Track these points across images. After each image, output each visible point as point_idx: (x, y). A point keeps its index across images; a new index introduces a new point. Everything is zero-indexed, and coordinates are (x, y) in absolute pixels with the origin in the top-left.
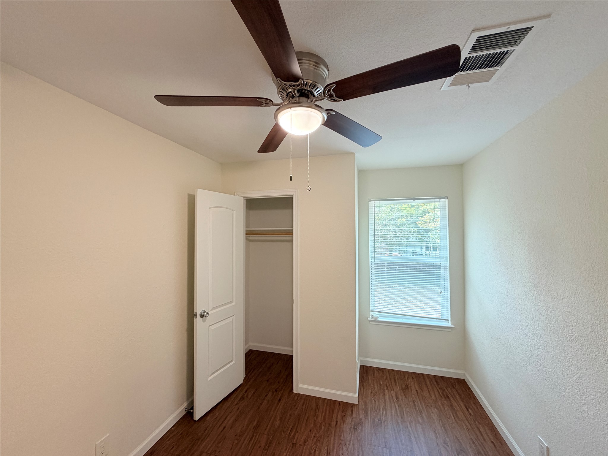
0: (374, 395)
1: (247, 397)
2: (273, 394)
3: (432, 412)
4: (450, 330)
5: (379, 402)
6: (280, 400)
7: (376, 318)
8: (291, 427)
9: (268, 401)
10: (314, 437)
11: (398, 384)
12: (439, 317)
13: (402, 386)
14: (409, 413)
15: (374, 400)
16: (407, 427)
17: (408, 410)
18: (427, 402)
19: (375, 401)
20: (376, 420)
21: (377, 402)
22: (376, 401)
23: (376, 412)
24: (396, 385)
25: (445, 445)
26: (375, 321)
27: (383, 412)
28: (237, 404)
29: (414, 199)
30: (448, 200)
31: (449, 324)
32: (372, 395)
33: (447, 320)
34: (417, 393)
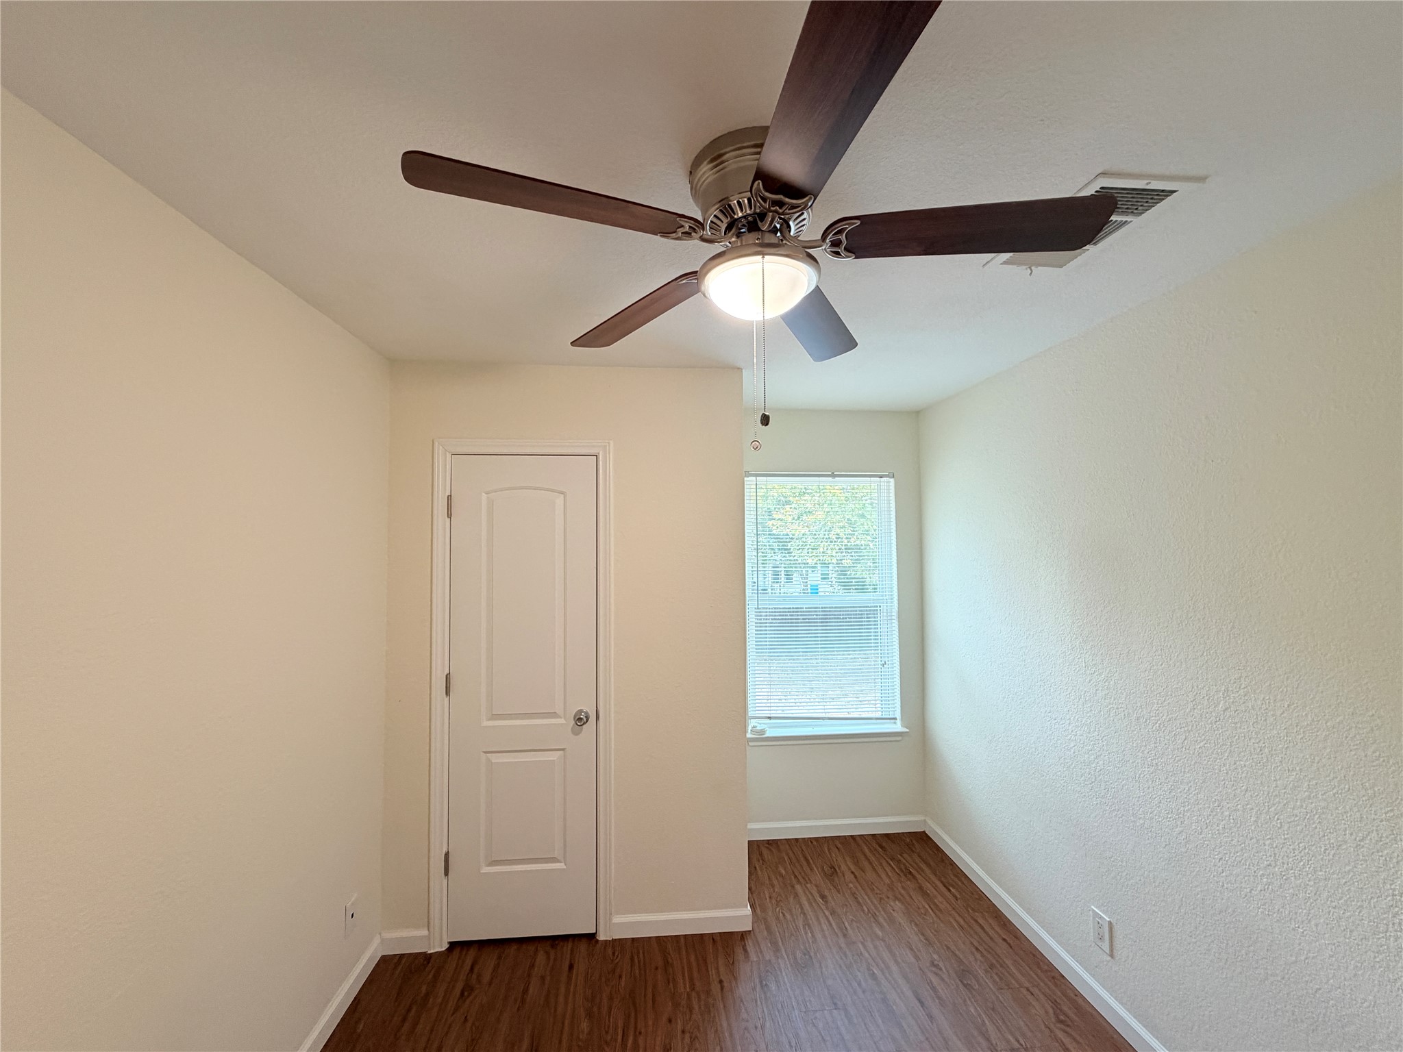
0: (778, 902)
1: (479, 981)
2: (548, 958)
3: (893, 910)
4: (899, 738)
5: (792, 915)
6: (571, 967)
7: (763, 732)
8: (620, 1024)
9: (543, 978)
10: (683, 1032)
11: (815, 868)
12: (878, 715)
13: (823, 870)
14: (854, 924)
15: (781, 914)
16: (861, 953)
17: (850, 917)
18: (878, 892)
19: (784, 915)
20: (799, 955)
21: (788, 917)
22: (786, 914)
23: (793, 938)
24: (811, 869)
25: (934, 969)
26: (763, 739)
27: (806, 933)
28: (456, 1009)
29: (833, 476)
30: (895, 480)
31: (898, 727)
32: (774, 902)
33: (895, 719)
34: (856, 877)
